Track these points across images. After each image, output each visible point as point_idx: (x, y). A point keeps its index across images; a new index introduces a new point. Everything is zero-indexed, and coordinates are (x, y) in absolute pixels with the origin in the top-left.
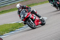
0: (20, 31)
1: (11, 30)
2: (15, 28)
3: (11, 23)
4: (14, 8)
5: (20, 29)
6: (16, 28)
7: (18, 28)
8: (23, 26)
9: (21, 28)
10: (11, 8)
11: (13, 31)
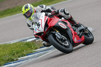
0: (30, 60)
1: (8, 60)
2: (17, 53)
3: (8, 43)
4: (14, 8)
5: (30, 56)
6: (20, 54)
7: (25, 53)
8: (37, 48)
9: (31, 53)
10: (6, 8)
11: (13, 60)
